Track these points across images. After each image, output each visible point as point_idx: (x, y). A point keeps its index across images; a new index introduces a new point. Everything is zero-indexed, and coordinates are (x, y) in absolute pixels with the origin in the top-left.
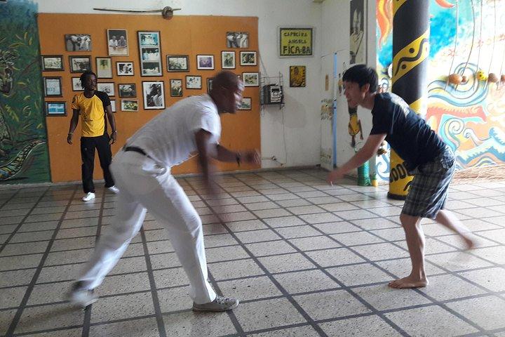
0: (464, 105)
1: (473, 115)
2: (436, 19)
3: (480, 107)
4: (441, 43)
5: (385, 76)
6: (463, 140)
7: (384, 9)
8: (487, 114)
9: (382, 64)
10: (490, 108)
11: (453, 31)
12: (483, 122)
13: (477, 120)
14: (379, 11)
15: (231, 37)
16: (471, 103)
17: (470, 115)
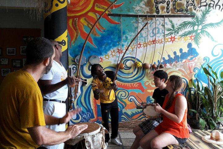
0: (128, 82)
1: (135, 88)
2: (108, 31)
3: (140, 84)
4: (111, 45)
5: (74, 63)
6: (129, 103)
7: (72, 24)
8: (145, 88)
9: (72, 56)
10: (147, 84)
11: (120, 38)
12: (142, 93)
13: (137, 91)
14: (69, 25)
15: (25, 39)
16: (134, 81)
17: (132, 88)
